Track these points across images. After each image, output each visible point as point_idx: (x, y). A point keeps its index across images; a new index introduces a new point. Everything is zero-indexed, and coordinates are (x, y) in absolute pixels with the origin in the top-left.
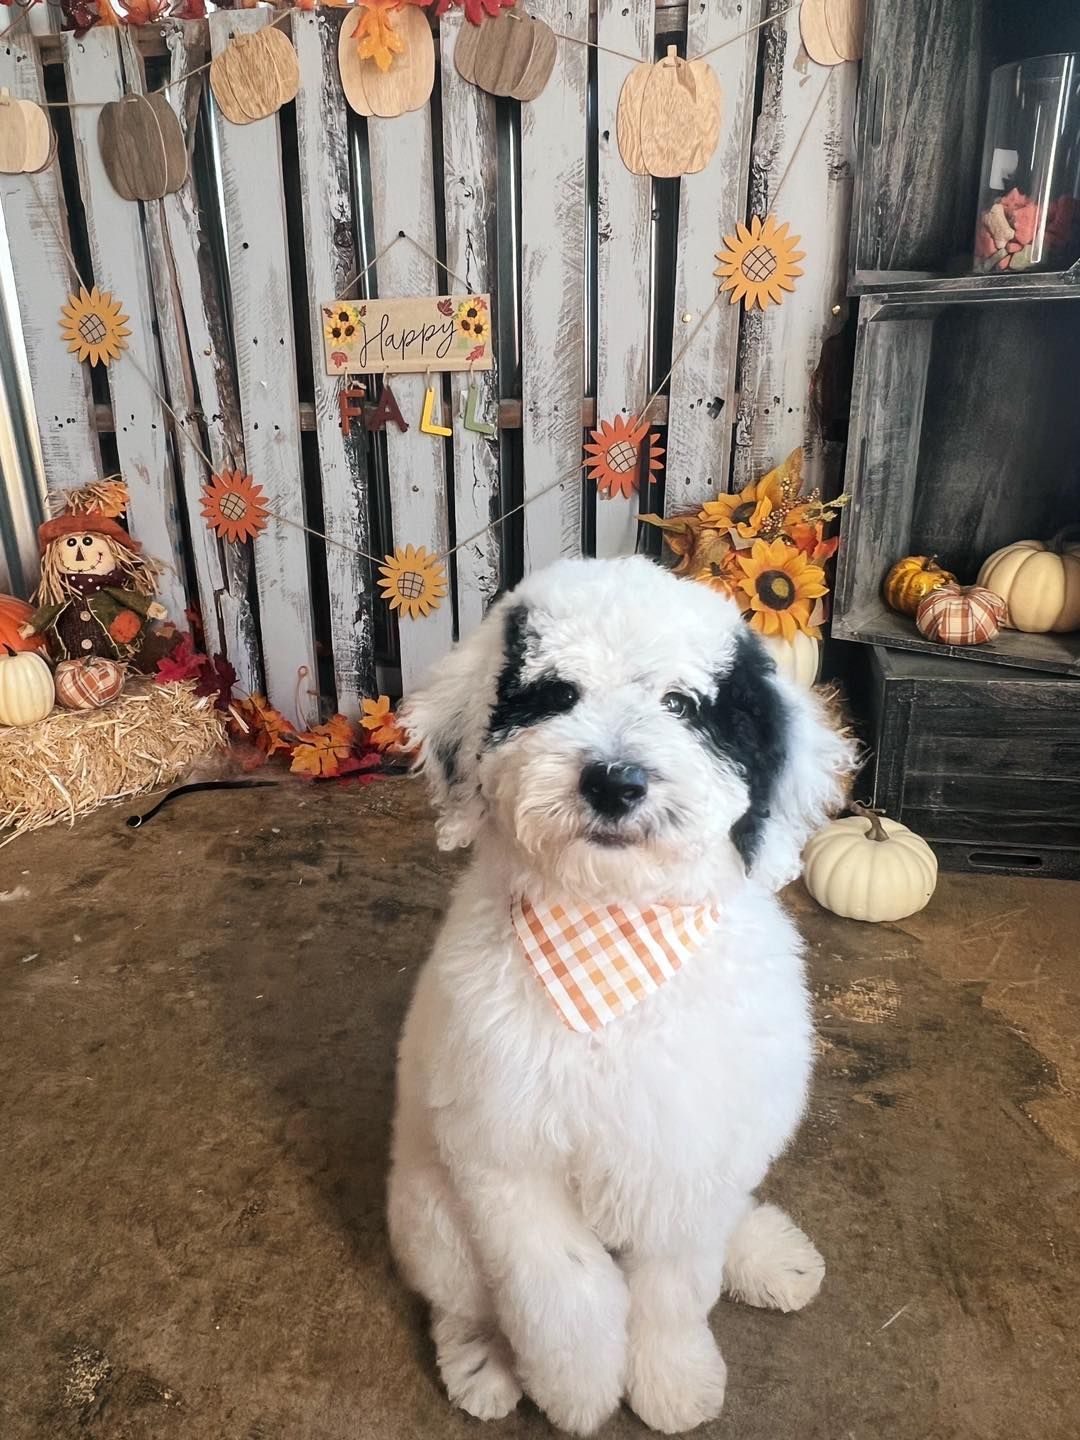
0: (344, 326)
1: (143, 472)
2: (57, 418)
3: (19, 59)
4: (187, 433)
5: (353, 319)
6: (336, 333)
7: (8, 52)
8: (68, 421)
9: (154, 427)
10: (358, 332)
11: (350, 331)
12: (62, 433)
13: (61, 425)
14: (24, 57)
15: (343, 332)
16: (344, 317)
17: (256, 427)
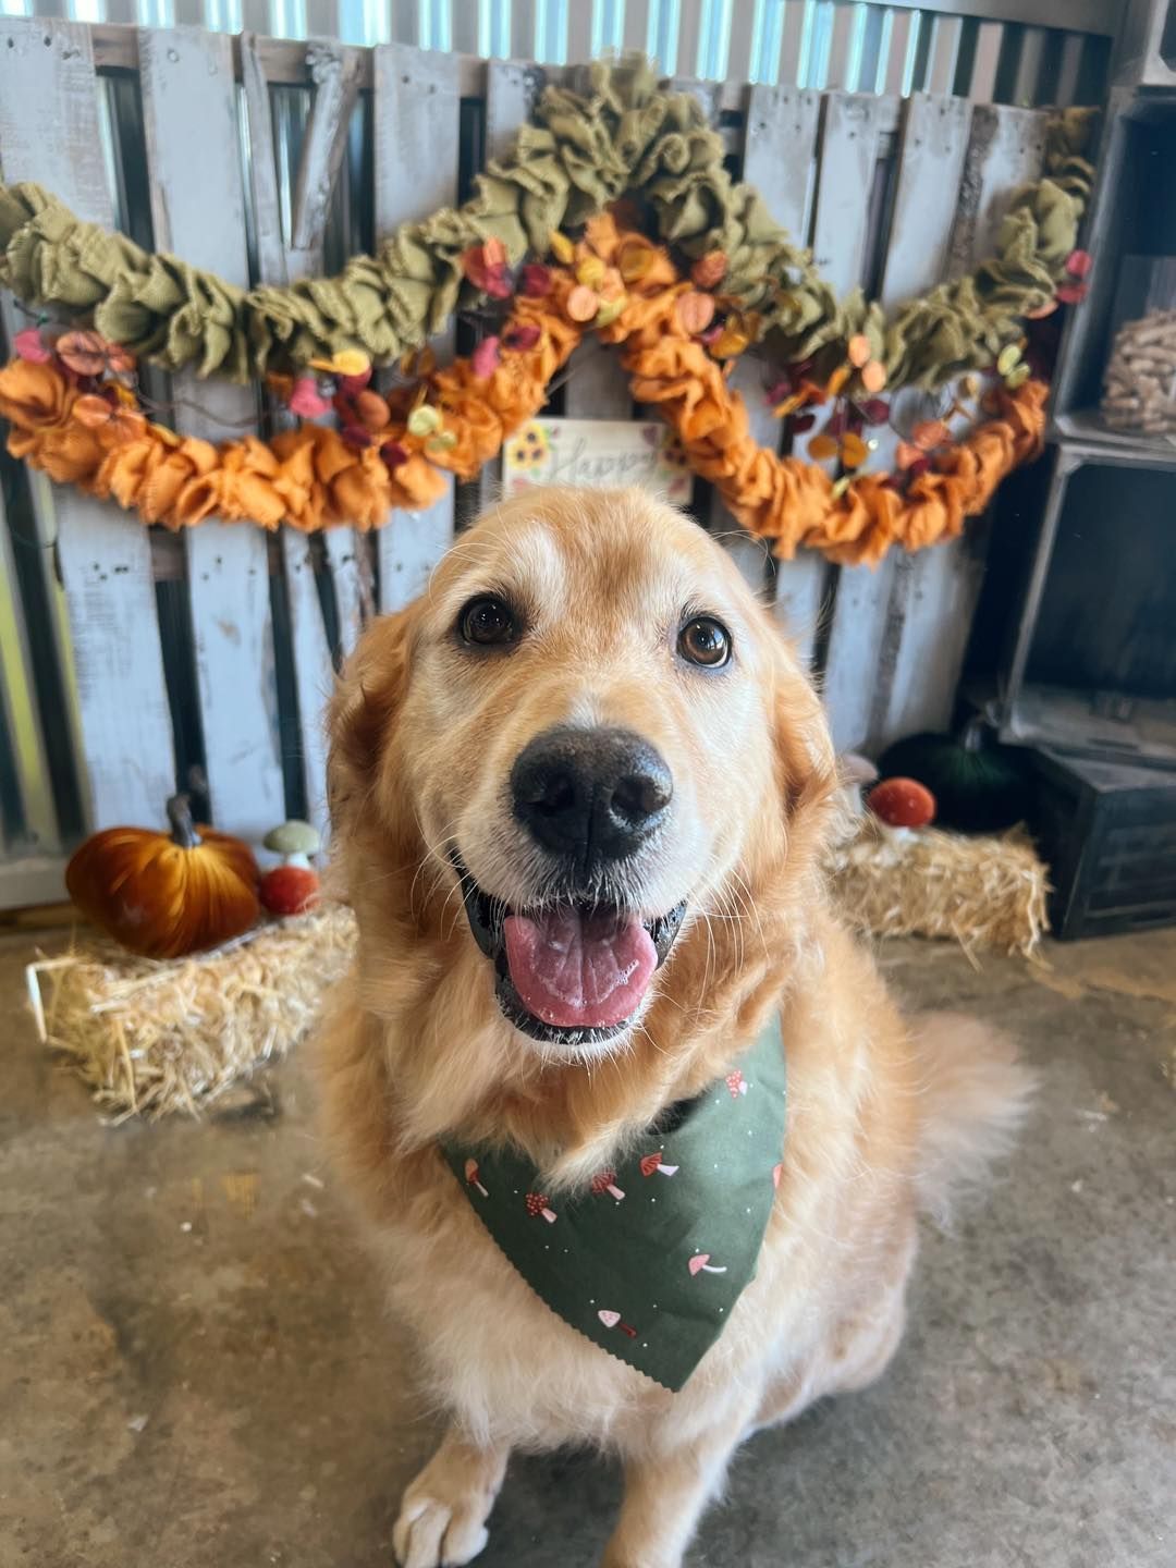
0: (529, 448)
1: (229, 630)
2: (97, 567)
3: (67, 56)
4: (302, 581)
5: (543, 440)
6: (520, 455)
7: (48, 42)
8: (118, 570)
9: (252, 572)
10: (548, 454)
11: (537, 454)
12: (105, 587)
13: (103, 577)
14: (78, 53)
15: (529, 455)
16: (532, 437)
17: (399, 568)
